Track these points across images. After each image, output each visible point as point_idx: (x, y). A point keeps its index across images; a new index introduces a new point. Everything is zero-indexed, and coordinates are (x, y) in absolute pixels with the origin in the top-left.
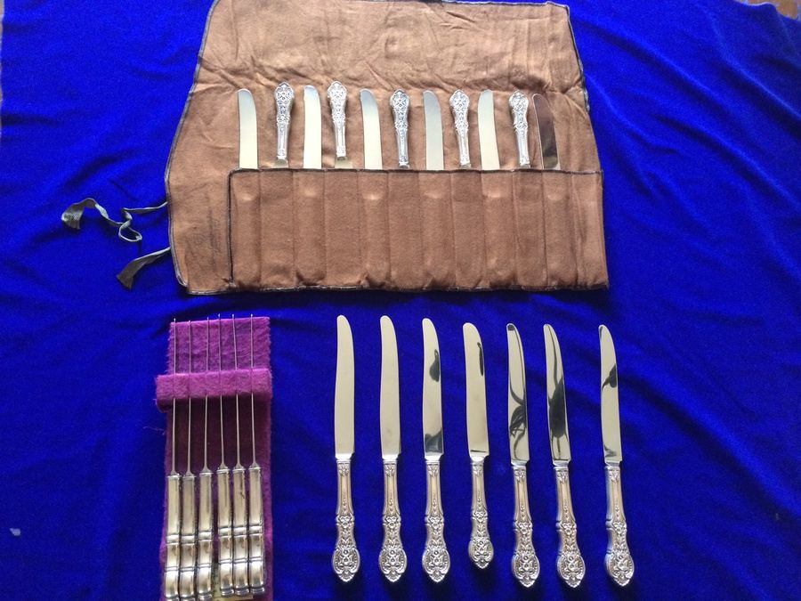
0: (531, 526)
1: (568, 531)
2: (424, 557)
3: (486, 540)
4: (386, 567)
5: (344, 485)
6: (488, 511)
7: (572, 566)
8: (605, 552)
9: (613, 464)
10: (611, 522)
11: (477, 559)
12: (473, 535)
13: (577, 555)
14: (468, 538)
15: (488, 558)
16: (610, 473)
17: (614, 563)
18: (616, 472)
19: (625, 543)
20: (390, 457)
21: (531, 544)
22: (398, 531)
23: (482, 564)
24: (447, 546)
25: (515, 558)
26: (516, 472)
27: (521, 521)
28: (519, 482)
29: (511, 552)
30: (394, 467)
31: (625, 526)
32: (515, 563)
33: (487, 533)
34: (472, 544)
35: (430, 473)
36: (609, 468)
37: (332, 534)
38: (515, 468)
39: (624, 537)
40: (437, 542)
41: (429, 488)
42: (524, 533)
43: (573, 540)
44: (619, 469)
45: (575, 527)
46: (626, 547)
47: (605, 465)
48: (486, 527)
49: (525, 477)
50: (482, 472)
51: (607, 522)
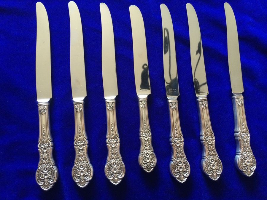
0: (183, 140)
1: (210, 142)
2: (106, 168)
3: (151, 152)
4: (77, 177)
5: (44, 120)
6: (151, 132)
7: (214, 165)
8: (235, 154)
9: (238, 94)
10: (239, 134)
11: (144, 166)
12: (141, 149)
13: (216, 158)
14: (138, 152)
15: (153, 165)
16: (237, 100)
17: (243, 161)
18: (240, 99)
19: (250, 147)
20: (78, 99)
21: (183, 152)
22: (85, 151)
23: (149, 169)
24: (122, 158)
25: (172, 163)
26: (170, 104)
27: (175, 137)
28: (173, 110)
29: (169, 159)
30: (82, 106)
31: (249, 135)
32: (172, 166)
33: (151, 146)
34: (141, 156)
35: (108, 108)
36: (236, 96)
37: (35, 157)
38: (169, 101)
39: (249, 143)
40: (115, 156)
41: (108, 119)
42: (178, 145)
43: (213, 147)
44: (242, 97)
45: (214, 138)
46: (251, 150)
47: (232, 95)
48: (150, 143)
49: (177, 107)
50: (146, 105)
51: (236, 134)
